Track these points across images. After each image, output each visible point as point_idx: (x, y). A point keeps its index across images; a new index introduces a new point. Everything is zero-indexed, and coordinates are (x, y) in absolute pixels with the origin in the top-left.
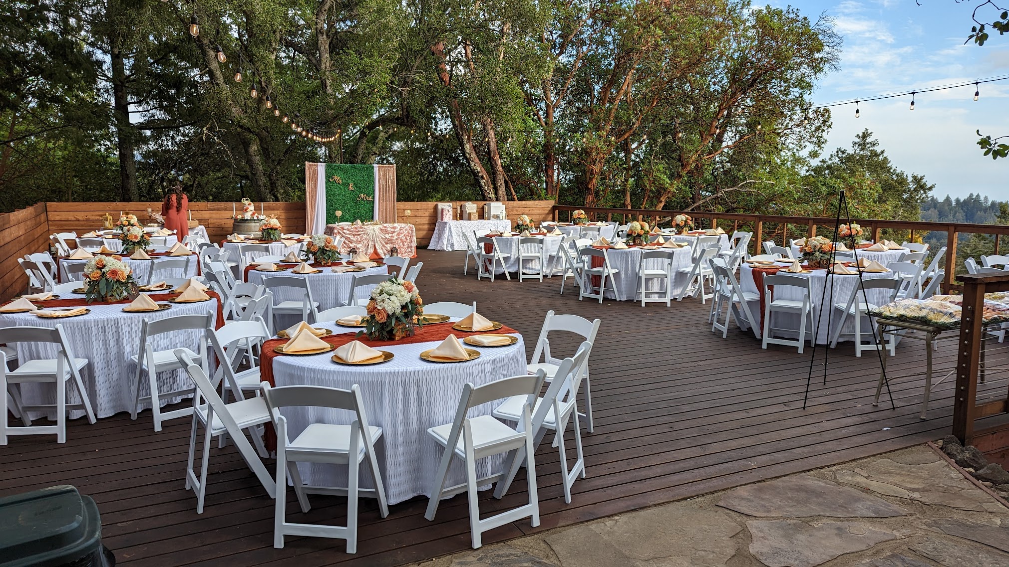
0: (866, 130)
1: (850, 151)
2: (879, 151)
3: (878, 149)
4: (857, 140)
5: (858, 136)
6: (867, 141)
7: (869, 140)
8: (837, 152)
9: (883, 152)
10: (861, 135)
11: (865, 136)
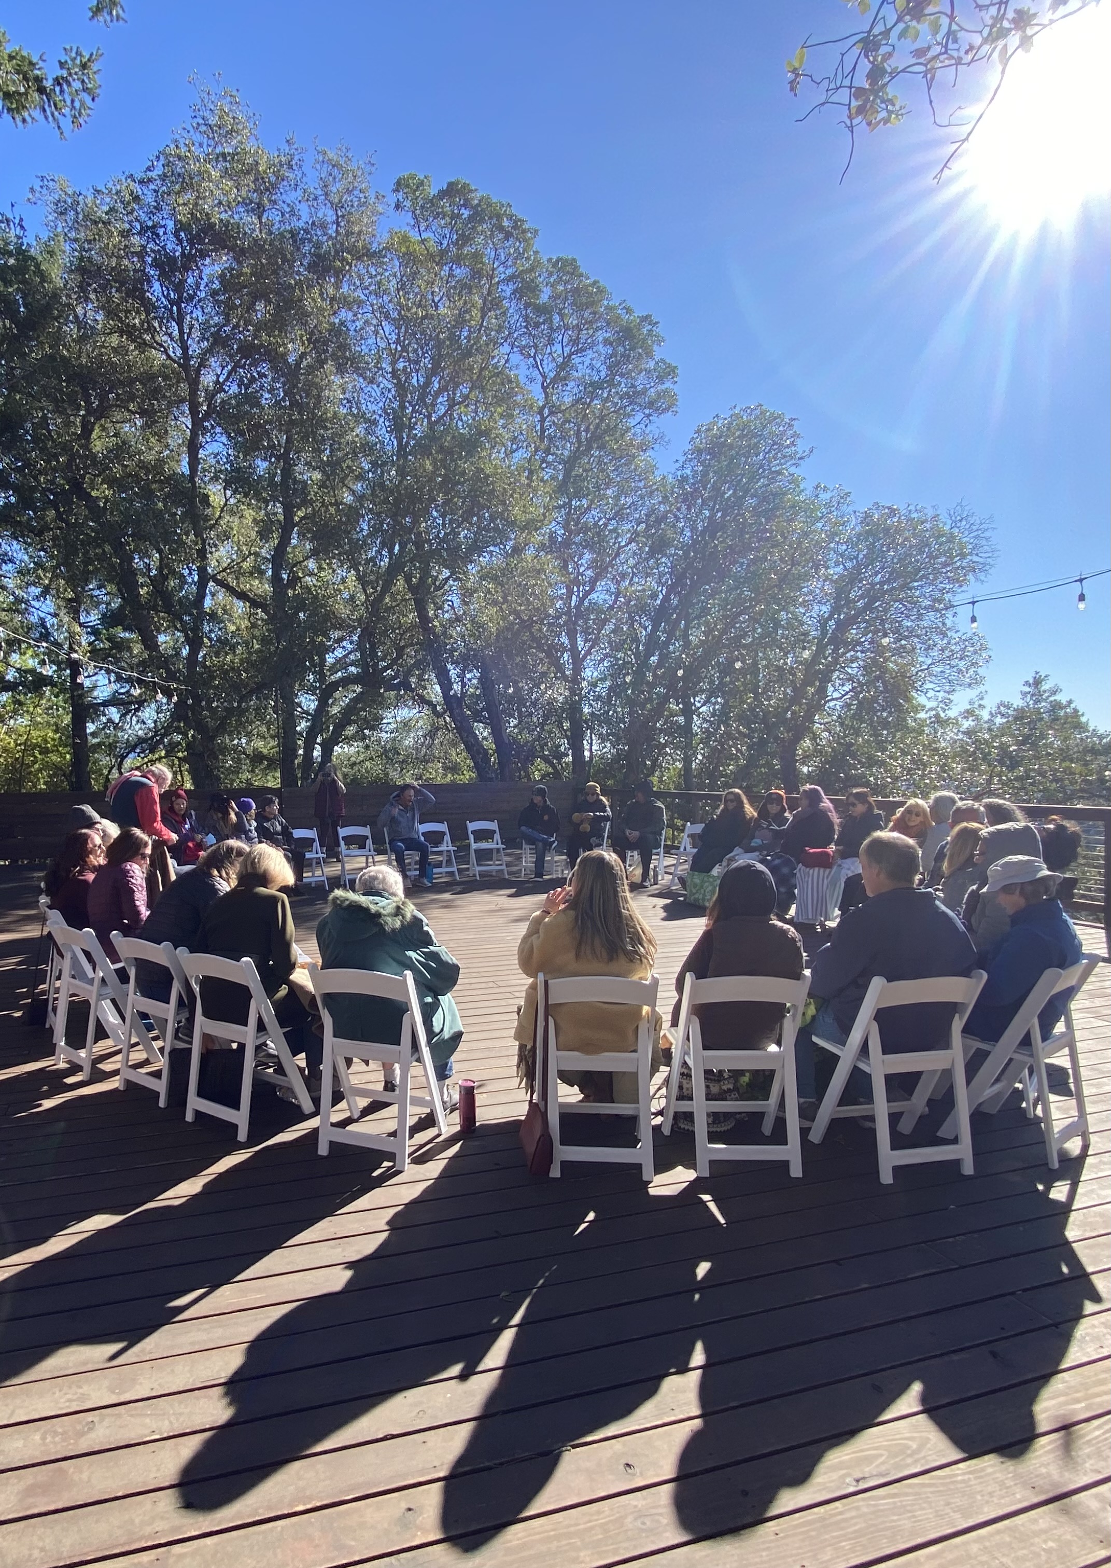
0: (1037, 673)
1: (1018, 702)
2: (1064, 702)
3: (1062, 698)
4: (1027, 689)
5: (1027, 683)
6: (1043, 688)
7: (1045, 686)
8: (999, 708)
9: (1070, 702)
10: (1031, 681)
11: (1037, 682)
